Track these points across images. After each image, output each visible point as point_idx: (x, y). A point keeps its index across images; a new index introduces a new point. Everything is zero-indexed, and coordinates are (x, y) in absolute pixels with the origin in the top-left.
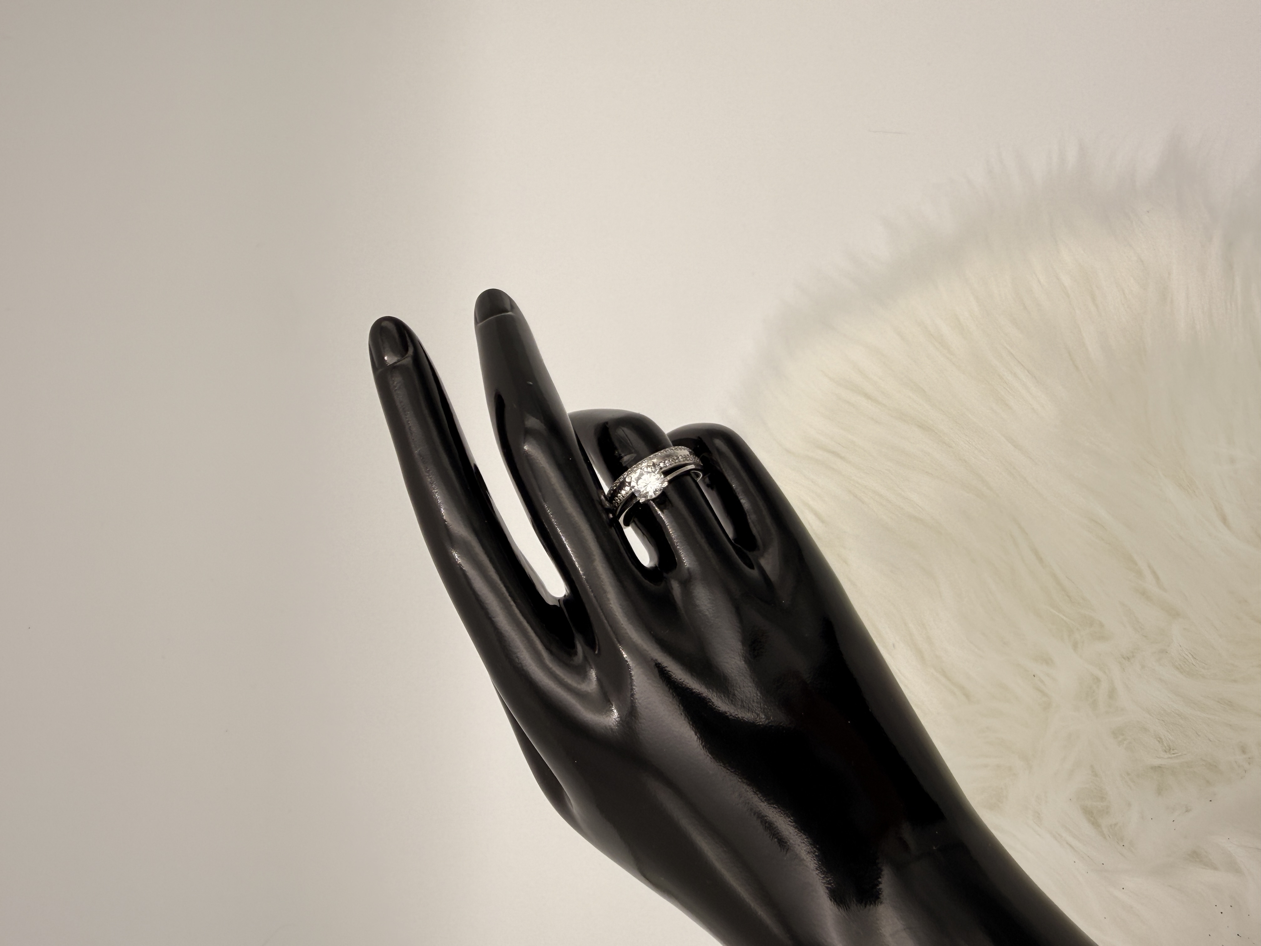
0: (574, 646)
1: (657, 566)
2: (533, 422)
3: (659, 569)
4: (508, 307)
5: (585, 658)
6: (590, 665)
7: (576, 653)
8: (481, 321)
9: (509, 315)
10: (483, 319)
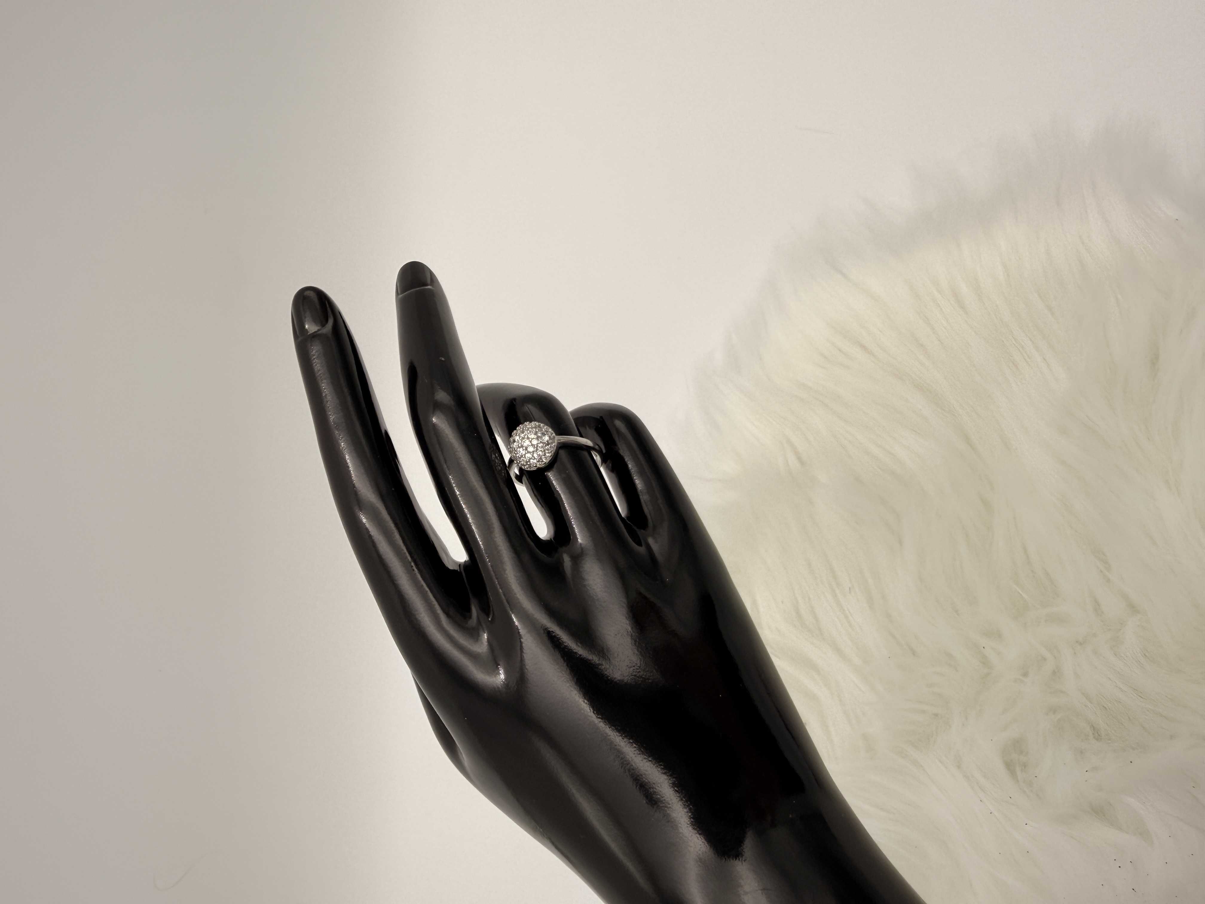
0: (469, 610)
1: (553, 538)
3: (554, 541)
5: (479, 622)
6: (483, 629)
7: (470, 617)
8: (402, 293)
10: (403, 291)
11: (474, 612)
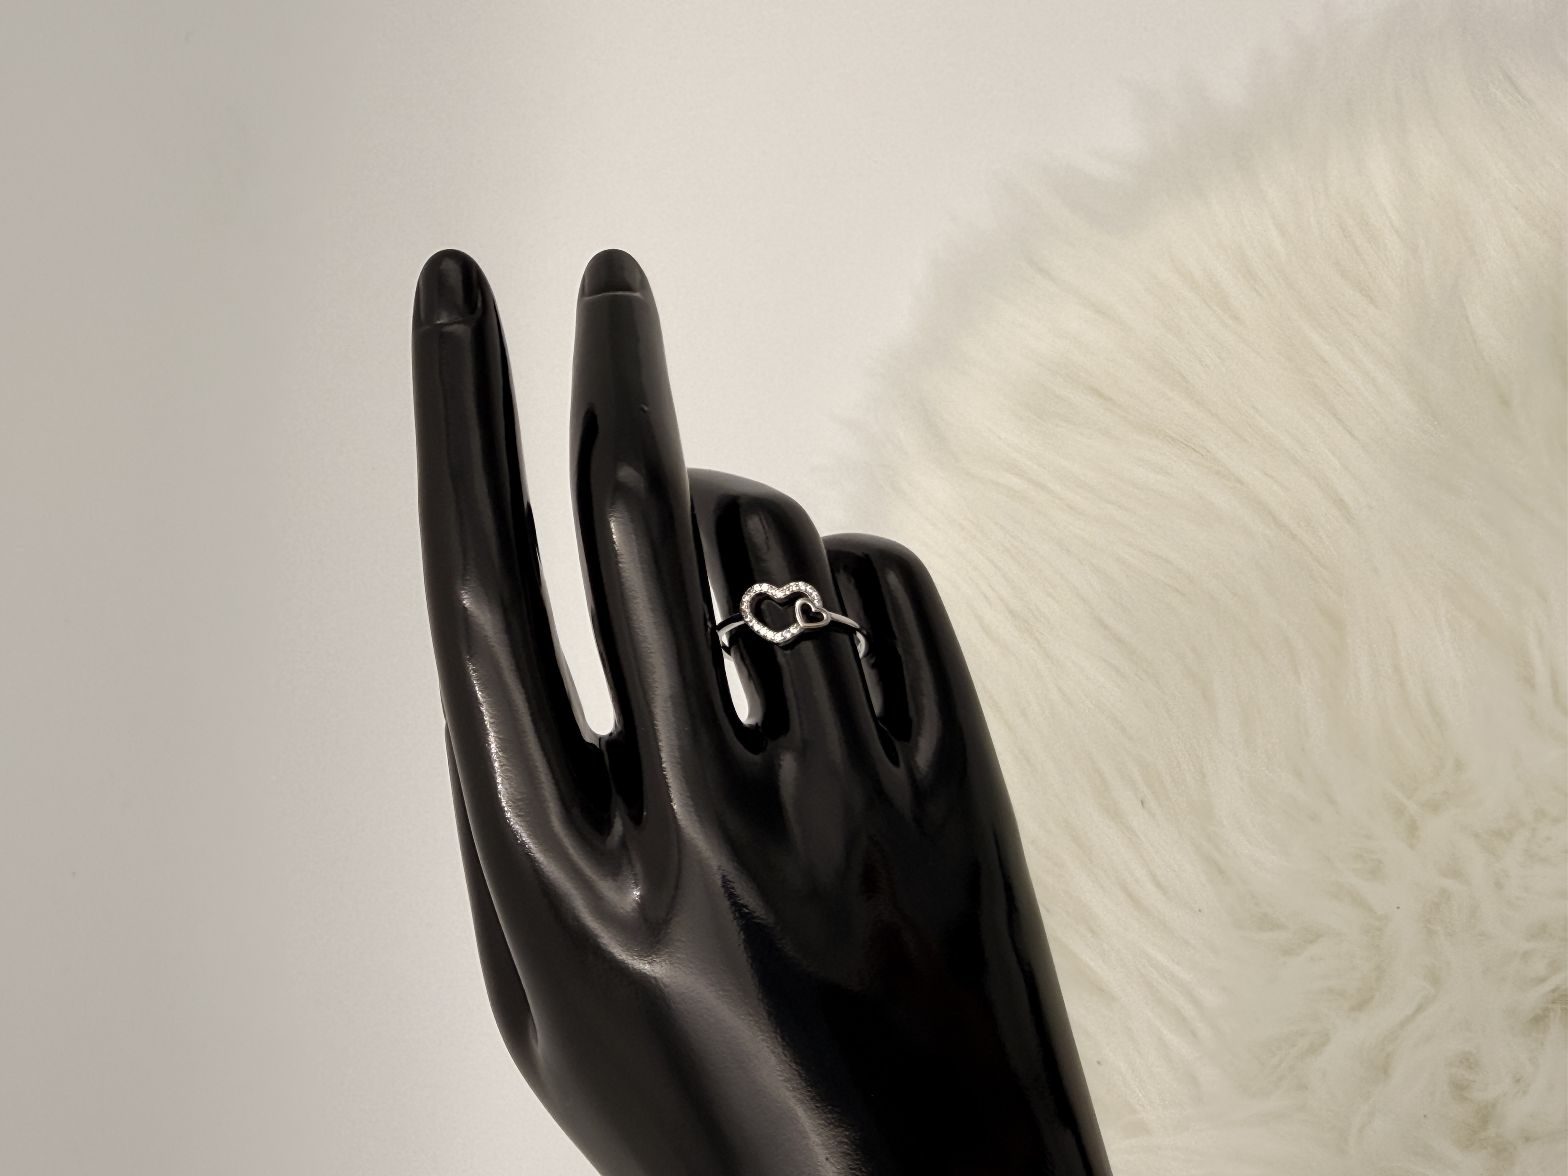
0: (609, 819)
2: (627, 473)
4: (638, 283)
5: (624, 842)
7: (610, 832)
10: (594, 292)
11: (618, 826)
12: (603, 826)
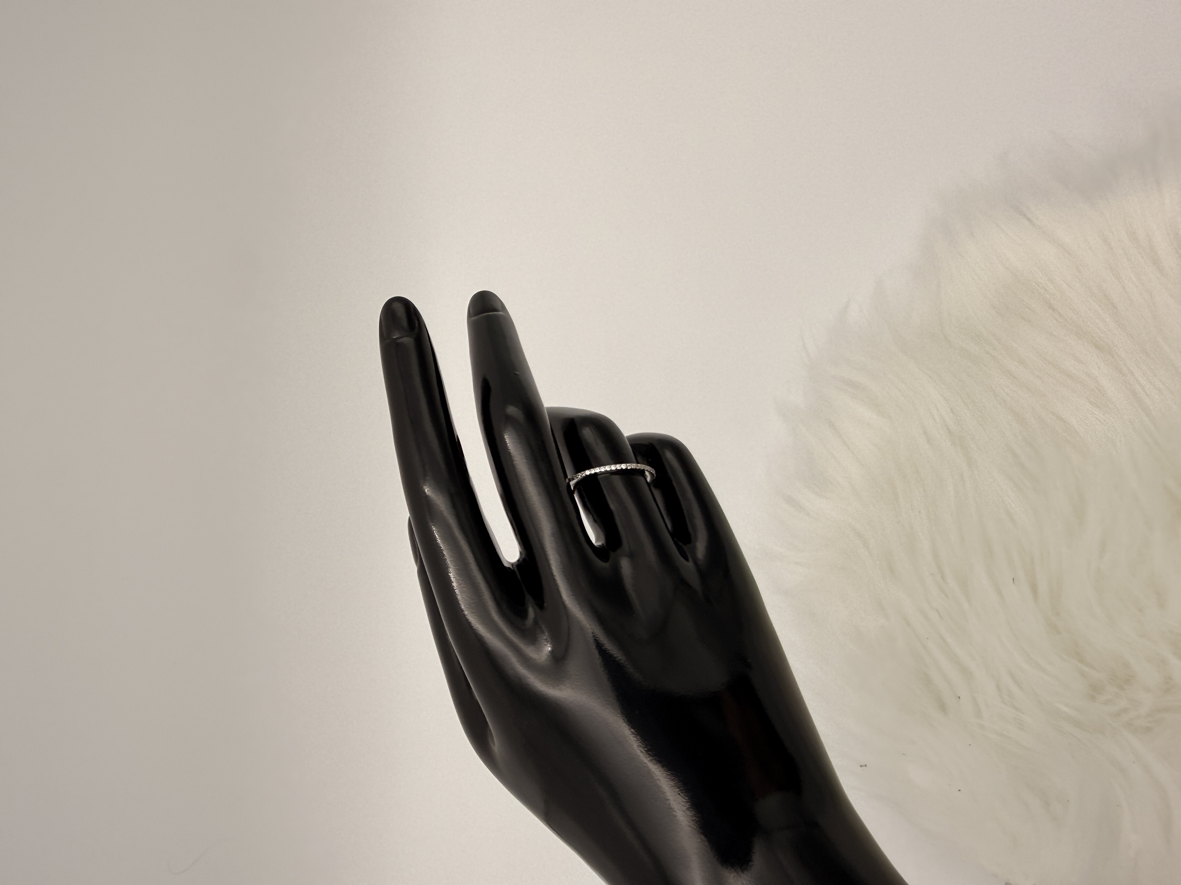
0: (525, 608)
1: (605, 545)
2: (512, 410)
3: (606, 548)
4: (499, 307)
7: (527, 618)
8: (475, 316)
9: (501, 314)
10: (476, 314)
11: (531, 612)
12: (522, 614)
